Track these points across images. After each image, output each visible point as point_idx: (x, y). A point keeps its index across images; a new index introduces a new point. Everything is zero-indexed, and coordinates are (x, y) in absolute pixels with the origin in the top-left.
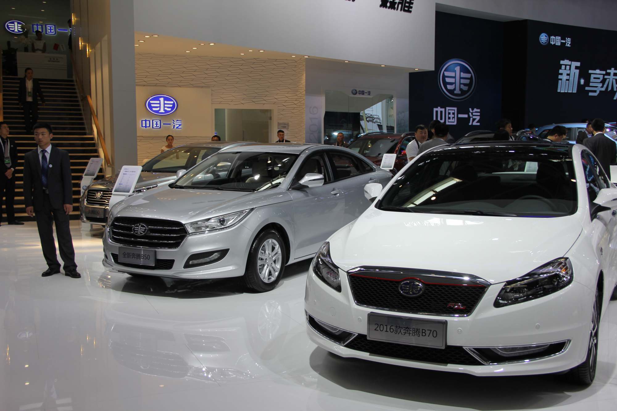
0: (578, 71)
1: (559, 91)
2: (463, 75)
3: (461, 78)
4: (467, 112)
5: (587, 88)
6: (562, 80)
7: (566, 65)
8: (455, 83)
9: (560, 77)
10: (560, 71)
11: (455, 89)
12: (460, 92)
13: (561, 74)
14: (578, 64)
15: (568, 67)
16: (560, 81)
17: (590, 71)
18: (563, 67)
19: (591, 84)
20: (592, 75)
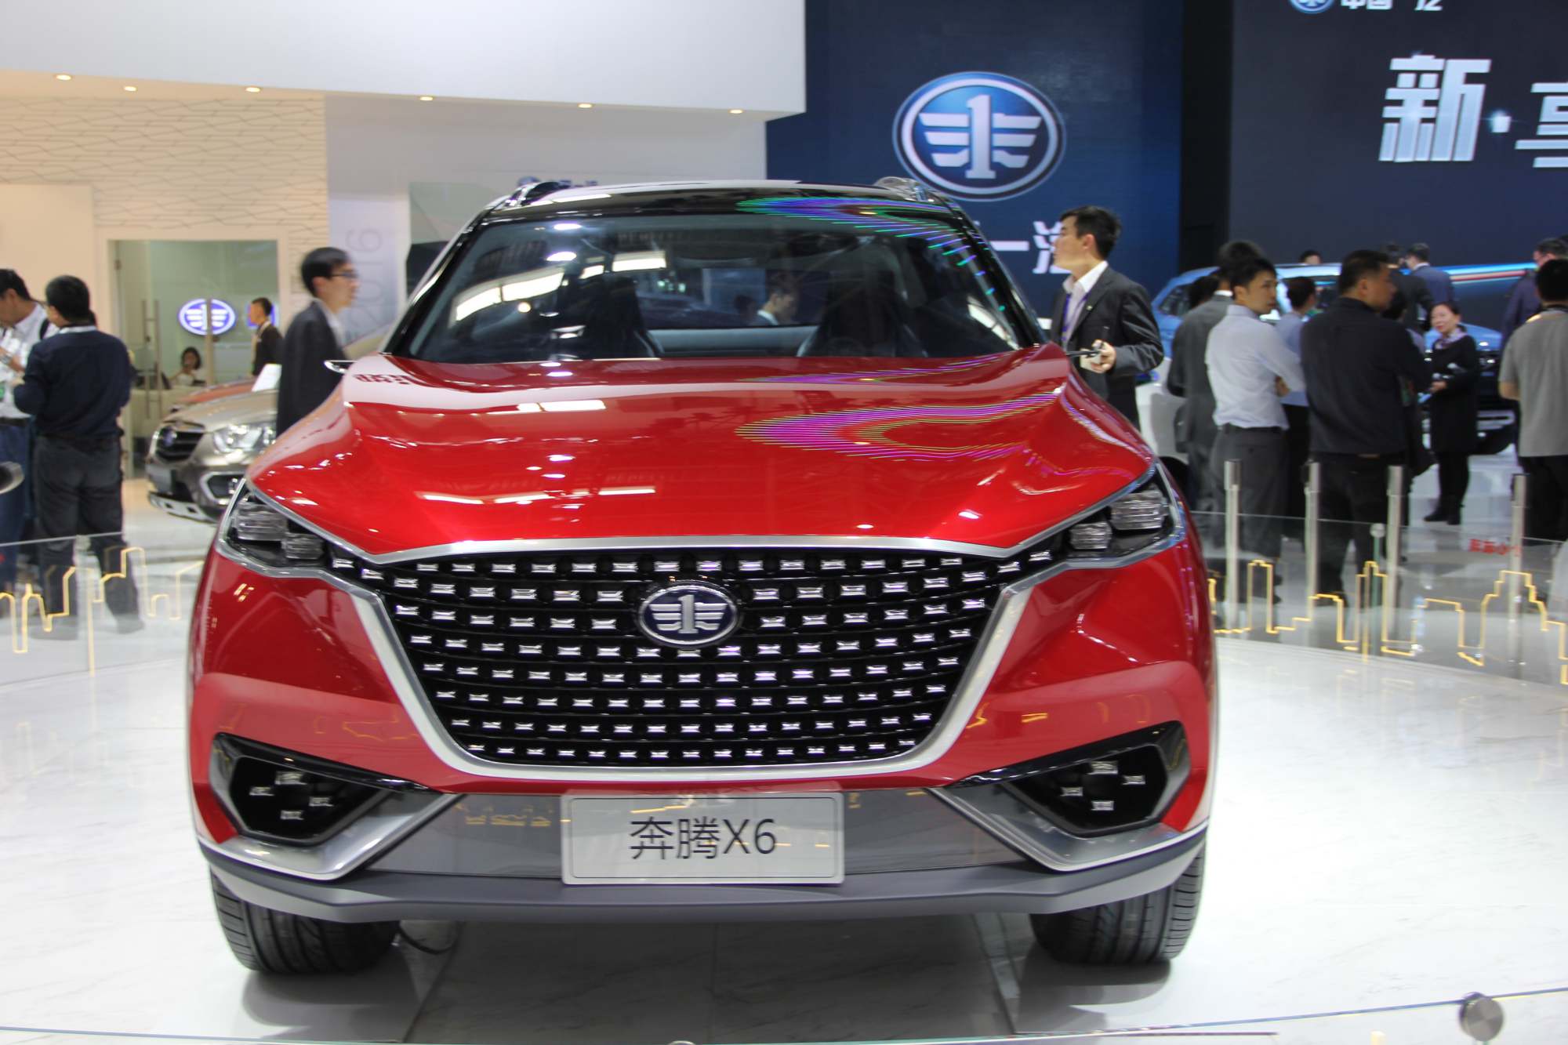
0: (1478, 90)
1: (1386, 156)
2: (1002, 120)
3: (993, 131)
4: (1029, 234)
5: (1522, 145)
6: (1403, 122)
7: (1418, 73)
8: (969, 147)
9: (1389, 112)
10: (1392, 94)
11: (968, 166)
12: (991, 175)
13: (1398, 103)
14: (1482, 66)
15: (1429, 80)
16: (1390, 129)
17: (1538, 88)
18: (1406, 80)
19: (1543, 130)
20: (1548, 100)
